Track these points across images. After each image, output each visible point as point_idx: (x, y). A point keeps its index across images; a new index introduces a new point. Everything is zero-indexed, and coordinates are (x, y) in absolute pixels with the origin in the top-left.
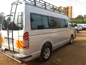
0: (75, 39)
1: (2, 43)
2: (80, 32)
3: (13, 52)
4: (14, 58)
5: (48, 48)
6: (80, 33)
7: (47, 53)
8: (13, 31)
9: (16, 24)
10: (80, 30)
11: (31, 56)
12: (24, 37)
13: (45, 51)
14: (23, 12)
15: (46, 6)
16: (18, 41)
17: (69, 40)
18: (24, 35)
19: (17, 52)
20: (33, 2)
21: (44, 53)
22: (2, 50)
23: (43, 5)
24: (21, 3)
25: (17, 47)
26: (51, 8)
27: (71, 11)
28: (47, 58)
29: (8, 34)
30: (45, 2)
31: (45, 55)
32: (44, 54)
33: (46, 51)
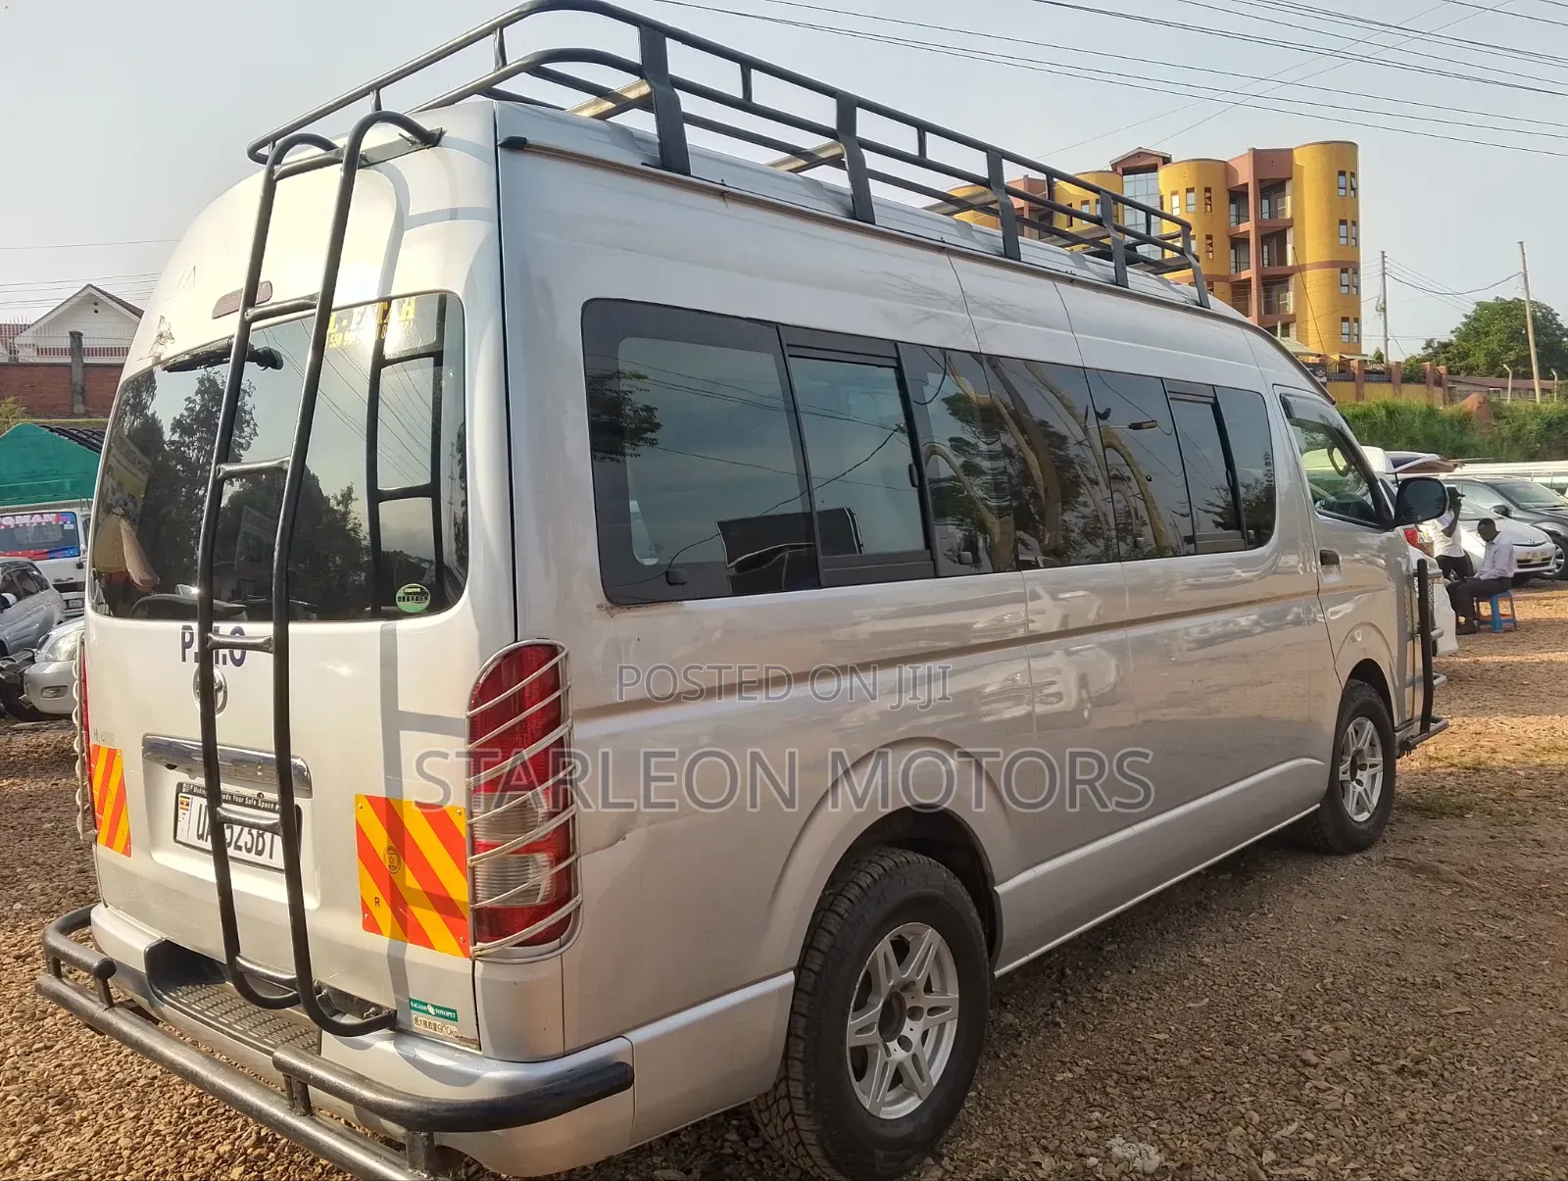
0: (1430, 746)
1: (101, 850)
2: (1526, 607)
3: (298, 1013)
4: (308, 1110)
5: (930, 935)
6: (1513, 626)
7: (911, 1029)
8: (294, 628)
9: (347, 497)
10: (1526, 579)
11: (613, 1079)
12: (477, 726)
13: (868, 985)
14: (457, 287)
15: (860, 176)
16: (389, 812)
17: (1312, 765)
18: (481, 693)
19: (359, 1005)
20: (624, 105)
21: (859, 1027)
22: (107, 970)
23: (812, 159)
24: (430, 140)
25: (371, 925)
26: (962, 205)
27: (1345, 222)
28: (911, 1104)
29: (208, 691)
30: (848, 106)
31: (862, 1060)
32: (853, 1040)
33: (886, 984)
